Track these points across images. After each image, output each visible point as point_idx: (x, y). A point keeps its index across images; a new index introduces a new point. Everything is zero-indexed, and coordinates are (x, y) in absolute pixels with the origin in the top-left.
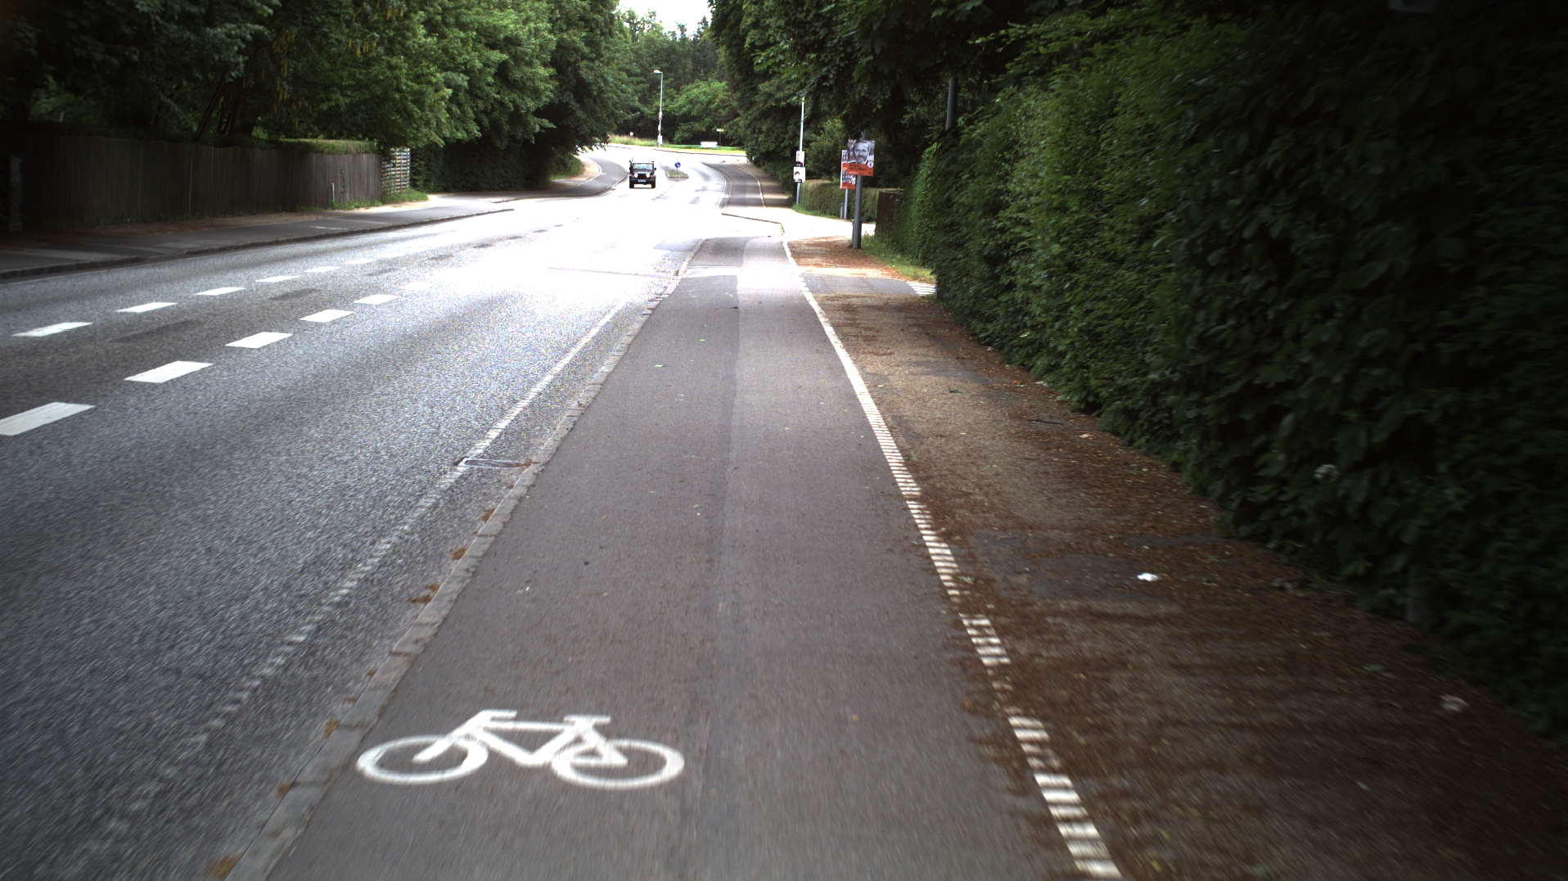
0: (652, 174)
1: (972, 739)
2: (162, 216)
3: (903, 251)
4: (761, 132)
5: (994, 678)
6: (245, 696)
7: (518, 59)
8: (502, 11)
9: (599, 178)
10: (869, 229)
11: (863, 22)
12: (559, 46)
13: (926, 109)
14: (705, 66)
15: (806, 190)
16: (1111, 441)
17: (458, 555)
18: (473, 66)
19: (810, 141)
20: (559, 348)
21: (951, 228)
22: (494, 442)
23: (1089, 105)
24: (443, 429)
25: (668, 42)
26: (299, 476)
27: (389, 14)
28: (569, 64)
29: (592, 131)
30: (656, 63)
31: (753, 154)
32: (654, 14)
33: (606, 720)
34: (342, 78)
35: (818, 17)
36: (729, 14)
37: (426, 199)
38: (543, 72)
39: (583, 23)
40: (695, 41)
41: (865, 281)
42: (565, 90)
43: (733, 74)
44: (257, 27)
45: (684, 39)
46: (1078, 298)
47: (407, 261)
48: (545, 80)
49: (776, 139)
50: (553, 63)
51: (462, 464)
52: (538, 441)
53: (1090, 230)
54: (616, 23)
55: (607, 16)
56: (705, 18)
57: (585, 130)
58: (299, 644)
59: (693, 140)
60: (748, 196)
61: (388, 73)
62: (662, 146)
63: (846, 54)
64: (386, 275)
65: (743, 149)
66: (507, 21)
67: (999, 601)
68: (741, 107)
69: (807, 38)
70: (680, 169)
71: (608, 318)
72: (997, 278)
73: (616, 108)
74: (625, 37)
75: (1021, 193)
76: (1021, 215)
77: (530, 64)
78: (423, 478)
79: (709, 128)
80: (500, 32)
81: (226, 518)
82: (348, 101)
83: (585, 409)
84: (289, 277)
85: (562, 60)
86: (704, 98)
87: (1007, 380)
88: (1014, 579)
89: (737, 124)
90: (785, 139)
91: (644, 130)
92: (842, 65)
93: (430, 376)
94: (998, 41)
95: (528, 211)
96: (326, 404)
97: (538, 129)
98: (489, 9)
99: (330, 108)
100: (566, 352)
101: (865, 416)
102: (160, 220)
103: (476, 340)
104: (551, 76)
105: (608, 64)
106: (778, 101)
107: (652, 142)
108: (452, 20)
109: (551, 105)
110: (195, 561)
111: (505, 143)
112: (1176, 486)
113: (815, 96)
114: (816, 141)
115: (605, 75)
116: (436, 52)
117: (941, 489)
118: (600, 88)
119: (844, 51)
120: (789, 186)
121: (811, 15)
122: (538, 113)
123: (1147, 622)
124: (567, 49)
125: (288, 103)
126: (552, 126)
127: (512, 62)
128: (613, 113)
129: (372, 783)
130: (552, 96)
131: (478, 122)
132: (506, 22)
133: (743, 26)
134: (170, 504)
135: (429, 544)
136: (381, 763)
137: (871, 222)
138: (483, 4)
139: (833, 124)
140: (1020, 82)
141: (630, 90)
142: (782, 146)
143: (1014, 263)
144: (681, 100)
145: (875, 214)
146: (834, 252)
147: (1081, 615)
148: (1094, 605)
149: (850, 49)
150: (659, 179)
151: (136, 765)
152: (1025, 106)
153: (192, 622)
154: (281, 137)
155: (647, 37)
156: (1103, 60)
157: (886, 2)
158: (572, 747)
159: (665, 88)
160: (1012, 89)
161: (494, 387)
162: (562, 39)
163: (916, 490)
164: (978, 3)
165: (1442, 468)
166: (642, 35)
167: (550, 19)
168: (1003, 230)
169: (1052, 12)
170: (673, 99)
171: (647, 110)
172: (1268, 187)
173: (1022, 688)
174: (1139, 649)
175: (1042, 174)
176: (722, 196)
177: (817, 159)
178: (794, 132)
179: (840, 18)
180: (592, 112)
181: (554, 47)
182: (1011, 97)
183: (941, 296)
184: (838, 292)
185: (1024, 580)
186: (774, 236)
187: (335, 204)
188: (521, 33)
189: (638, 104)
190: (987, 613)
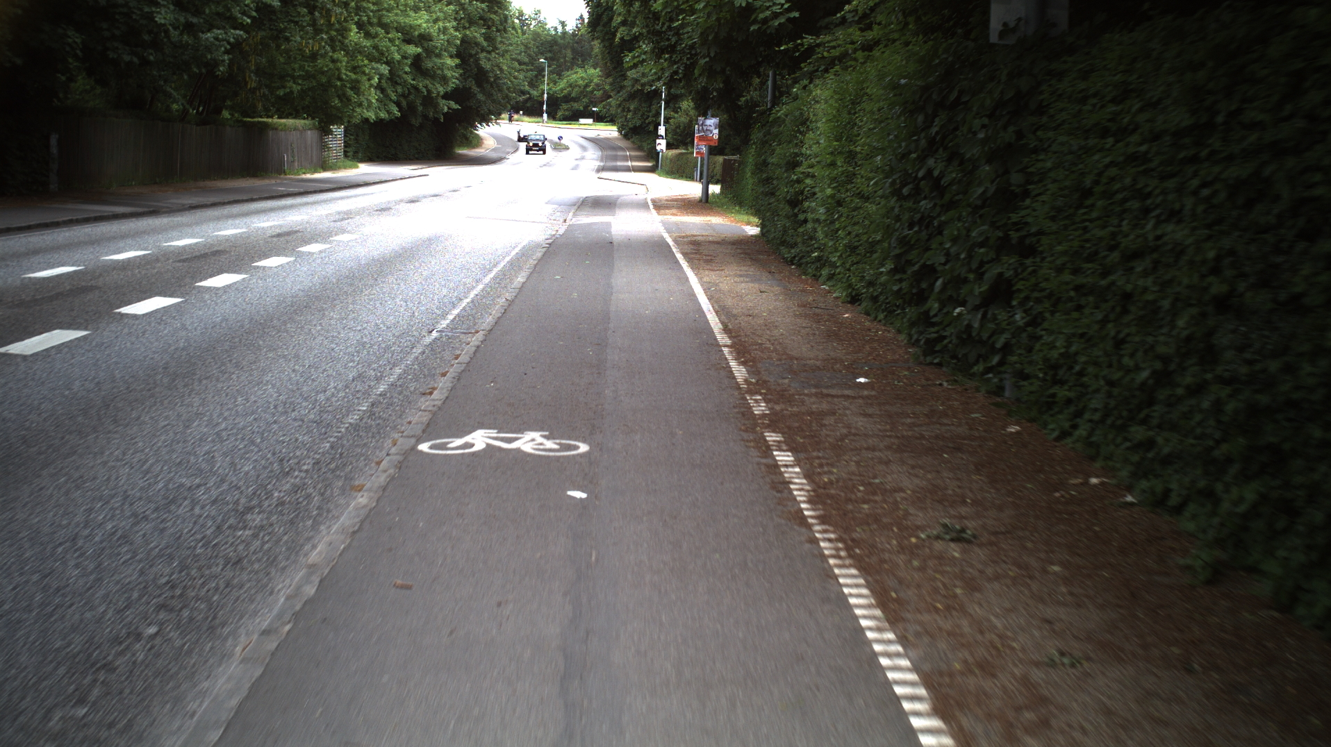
0: (543, 143)
1: (743, 440)
2: (158, 180)
3: (741, 204)
4: (629, 111)
5: (760, 419)
6: (343, 430)
7: (430, 52)
8: (416, 13)
9: (494, 150)
10: (715, 189)
11: (702, 34)
12: (463, 41)
13: (757, 93)
14: (582, 55)
15: (666, 158)
16: (863, 318)
17: (444, 375)
18: (393, 58)
19: (670, 118)
20: (485, 268)
21: (768, 181)
22: (452, 321)
23: (850, 96)
24: (416, 314)
25: (551, 36)
26: (333, 336)
27: (333, 19)
28: (471, 56)
29: (489, 110)
30: (542, 54)
31: (623, 129)
32: (539, 11)
33: (547, 433)
34: (294, 70)
35: (670, 28)
36: (602, 14)
37: (357, 167)
38: (450, 62)
39: (482, 22)
40: (574, 35)
41: (710, 226)
42: (468, 77)
43: (606, 63)
44: (238, 32)
45: (564, 33)
46: (843, 224)
47: (359, 212)
48: (452, 69)
49: (642, 116)
50: (458, 55)
51: (434, 332)
52: (481, 321)
53: (850, 177)
54: (509, 21)
55: (502, 16)
56: (581, 16)
57: (484, 110)
58: (364, 411)
59: (573, 117)
60: (619, 164)
61: (331, 66)
62: (547, 122)
63: (691, 55)
64: (346, 221)
65: (614, 125)
66: (422, 21)
67: (768, 389)
68: (613, 90)
69: (662, 44)
70: (562, 142)
71: (517, 250)
72: (796, 215)
73: (510, 92)
74: (517, 33)
75: (810, 155)
76: (810, 170)
77: (439, 56)
78: (412, 339)
79: (586, 107)
80: (415, 30)
81: (297, 356)
82: (299, 88)
83: (511, 303)
84: (276, 223)
85: (465, 53)
86: (581, 82)
87: (802, 286)
88: (780, 381)
89: (609, 103)
90: (649, 116)
91: (533, 110)
92: (688, 63)
93: (399, 284)
94: (796, 48)
95: (439, 176)
96: (335, 300)
97: (446, 109)
98: (406, 11)
99: (285, 94)
100: (490, 271)
101: (700, 305)
102: (155, 183)
103: (424, 262)
104: (456, 65)
105: (503, 56)
106: (643, 85)
107: (539, 119)
108: (375, 20)
109: (456, 90)
110: (288, 375)
111: (420, 120)
112: (897, 340)
113: (669, 85)
114: (674, 118)
115: (501, 65)
116: (368, 49)
117: (745, 342)
118: (496, 75)
119: (690, 53)
120: (653, 155)
121: (666, 26)
122: (446, 96)
123: (854, 398)
124: (469, 43)
125: (253, 91)
126: (457, 107)
127: (424, 55)
128: (507, 96)
129: (428, 454)
130: (457, 82)
131: (398, 104)
132: (420, 21)
133: (614, 24)
134: (261, 350)
135: (425, 370)
136: (431, 448)
137: (716, 183)
138: (401, 7)
139: (686, 104)
140: (811, 77)
141: (521, 76)
142: (647, 121)
143: (806, 204)
144: (562, 84)
145: (718, 177)
146: (687, 205)
147: (816, 395)
148: (825, 391)
149: (693, 52)
150: (548, 149)
151: (298, 453)
152: (814, 93)
153: (299, 400)
154: (244, 117)
155: (534, 31)
156: (863, 63)
157: (718, 20)
158: (530, 442)
159: (549, 74)
160: (805, 82)
161: (445, 291)
162: (465, 35)
163: (729, 342)
164: (783, 20)
165: (1014, 303)
166: (530, 30)
167: (455, 19)
168: (799, 181)
169: (837, 25)
170: (555, 83)
171: (535, 93)
172: (933, 146)
173: (774, 422)
174: (845, 408)
175: (822, 141)
176: (598, 164)
177: (675, 132)
178: (657, 111)
179: (685, 31)
180: (489, 95)
181: (458, 42)
182: (804, 88)
183: (763, 233)
184: (688, 233)
185: (787, 381)
186: (640, 194)
187: (287, 171)
188: (432, 30)
189: (527, 88)
190: (761, 394)
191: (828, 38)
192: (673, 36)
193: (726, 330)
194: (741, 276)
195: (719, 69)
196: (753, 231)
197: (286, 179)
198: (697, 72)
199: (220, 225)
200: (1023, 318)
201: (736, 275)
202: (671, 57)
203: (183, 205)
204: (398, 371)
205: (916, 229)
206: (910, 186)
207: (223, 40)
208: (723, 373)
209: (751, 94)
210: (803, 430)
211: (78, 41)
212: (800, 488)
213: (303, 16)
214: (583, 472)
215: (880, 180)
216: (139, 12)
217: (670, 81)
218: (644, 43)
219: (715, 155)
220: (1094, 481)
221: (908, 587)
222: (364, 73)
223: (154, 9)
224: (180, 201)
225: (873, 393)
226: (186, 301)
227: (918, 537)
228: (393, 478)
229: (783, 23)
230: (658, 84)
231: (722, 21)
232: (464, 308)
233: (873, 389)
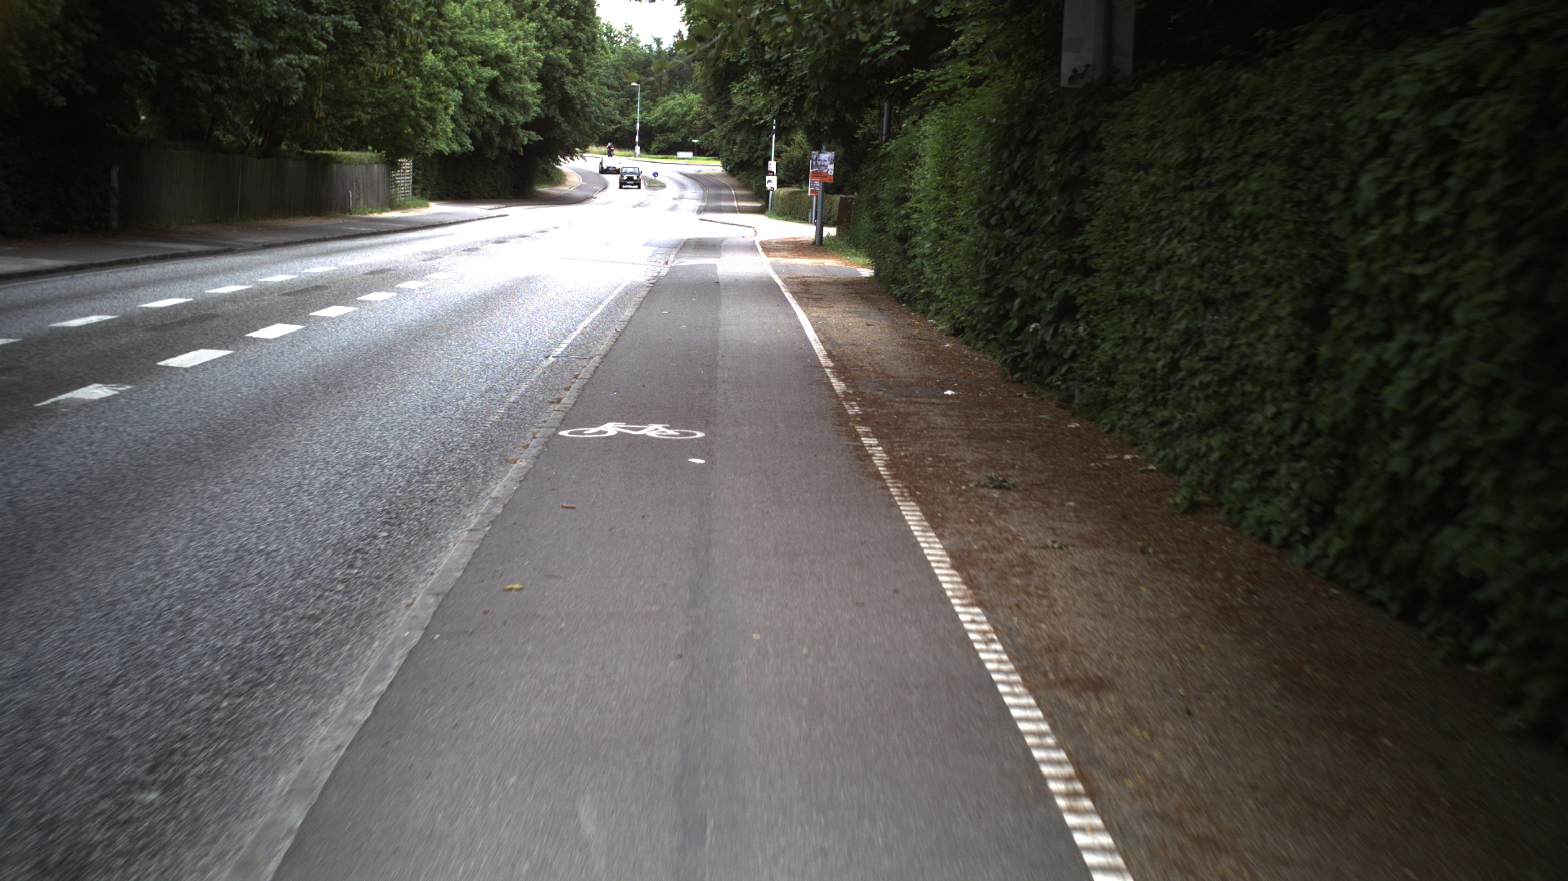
0: (638, 178)
1: (837, 431)
3: (857, 247)
4: (735, 143)
5: (853, 417)
6: (488, 425)
7: (508, 76)
8: (492, 31)
9: (580, 187)
10: (830, 231)
12: (545, 63)
13: (876, 125)
14: (680, 78)
15: (777, 197)
16: (962, 348)
17: (567, 389)
18: (468, 83)
19: (781, 152)
20: (589, 305)
21: (879, 217)
22: (566, 348)
24: (530, 342)
25: (644, 55)
27: (408, 41)
28: (555, 79)
29: (575, 142)
30: (633, 76)
31: (728, 164)
32: (631, 27)
33: (667, 425)
34: (363, 96)
37: (428, 206)
38: (531, 87)
39: (567, 41)
40: (671, 53)
41: (824, 269)
42: (551, 104)
43: (709, 88)
44: (313, 57)
45: (660, 52)
47: (447, 252)
48: (532, 94)
49: (749, 149)
50: (541, 78)
51: (551, 357)
52: (594, 348)
53: (952, 211)
54: (598, 40)
55: (590, 34)
56: (680, 32)
57: (569, 141)
58: (503, 413)
59: (670, 150)
60: (723, 204)
61: (405, 92)
62: (639, 156)
64: (436, 260)
65: (718, 159)
66: (499, 40)
67: (864, 398)
68: (716, 121)
69: (771, 75)
70: (658, 179)
73: (598, 121)
74: (607, 53)
75: (918, 190)
77: (519, 80)
78: (531, 362)
79: (685, 138)
80: (492, 50)
81: (429, 373)
82: (369, 117)
83: (621, 334)
85: (548, 77)
86: (679, 110)
87: (909, 320)
88: (875, 393)
89: (712, 135)
90: (757, 149)
91: (621, 141)
92: (798, 95)
93: (507, 317)
94: (906, 82)
95: (519, 217)
97: (526, 141)
98: (481, 28)
99: (353, 124)
103: (527, 299)
104: (538, 90)
105: (591, 80)
106: (751, 115)
107: (630, 153)
108: (446, 39)
109: (538, 119)
110: (426, 386)
111: (496, 153)
113: (779, 118)
114: (786, 152)
115: (588, 90)
116: (445, 74)
117: (846, 364)
118: (583, 102)
119: (800, 85)
120: (762, 194)
122: (526, 126)
123: (939, 404)
124: (553, 65)
125: (319, 121)
126: (538, 138)
127: (502, 79)
128: (595, 126)
129: (569, 437)
130: (539, 110)
131: (472, 136)
132: (497, 40)
134: (395, 367)
135: (549, 386)
136: (570, 433)
137: (833, 226)
138: (475, 25)
139: (799, 137)
140: (922, 112)
141: (612, 104)
142: (755, 155)
143: (914, 240)
144: (657, 112)
145: (836, 218)
146: (798, 248)
147: (905, 402)
148: (914, 400)
149: (804, 84)
150: (642, 185)
151: (455, 439)
152: (923, 129)
153: (443, 404)
154: (304, 149)
155: (624, 50)
156: (968, 99)
157: (828, 52)
158: (653, 430)
159: (642, 100)
160: (915, 118)
161: (553, 324)
162: (548, 56)
163: (832, 365)
164: (893, 54)
165: (1078, 317)
166: (620, 47)
167: (537, 38)
168: (907, 217)
169: (948, 58)
170: (649, 110)
171: (627, 123)
172: (1015, 179)
173: (864, 420)
174: (928, 411)
175: (928, 176)
176: (699, 204)
177: (787, 168)
178: (766, 143)
179: (795, 63)
180: (575, 125)
181: (540, 64)
182: (914, 123)
183: (876, 274)
184: (799, 274)
185: (881, 393)
186: (748, 236)
187: (353, 210)
188: (511, 50)
189: (618, 117)
190: (856, 401)
191: (939, 72)
192: (783, 66)
193: (830, 355)
194: (849, 312)
195: (828, 102)
196: (867, 273)
197: (353, 219)
198: (806, 105)
199: (305, 262)
200: (1085, 330)
201: (844, 312)
202: (781, 89)
203: (256, 244)
204: (524, 386)
205: (1002, 255)
206: (998, 216)
207: (298, 66)
208: (823, 387)
209: (869, 124)
210: (889, 425)
211: (154, 67)
212: (879, 458)
213: (380, 39)
214: (698, 448)
215: (970, 211)
216: (216, 37)
217: (779, 114)
218: (752, 74)
219: (833, 194)
220: (1128, 457)
221: (952, 511)
222: (440, 100)
223: (232, 34)
224: (251, 240)
225: (957, 401)
226: (306, 329)
227: (967, 486)
228: (542, 451)
229: (894, 56)
230: (768, 118)
231: (832, 54)
232: (575, 339)
233: (958, 398)
